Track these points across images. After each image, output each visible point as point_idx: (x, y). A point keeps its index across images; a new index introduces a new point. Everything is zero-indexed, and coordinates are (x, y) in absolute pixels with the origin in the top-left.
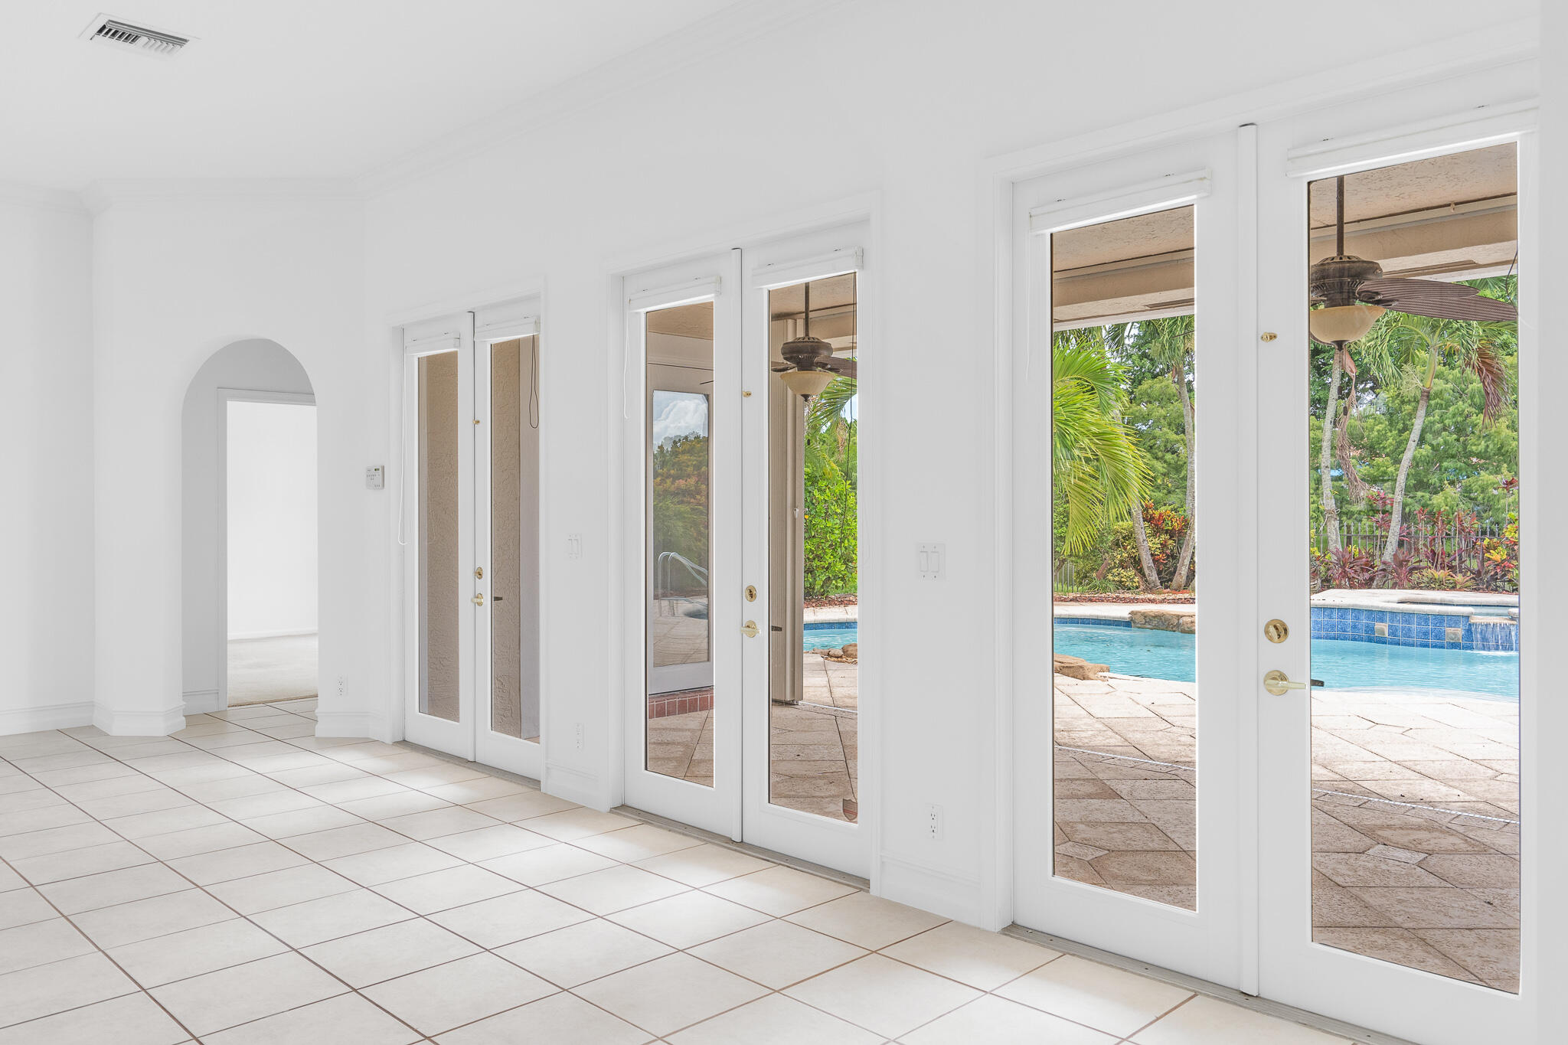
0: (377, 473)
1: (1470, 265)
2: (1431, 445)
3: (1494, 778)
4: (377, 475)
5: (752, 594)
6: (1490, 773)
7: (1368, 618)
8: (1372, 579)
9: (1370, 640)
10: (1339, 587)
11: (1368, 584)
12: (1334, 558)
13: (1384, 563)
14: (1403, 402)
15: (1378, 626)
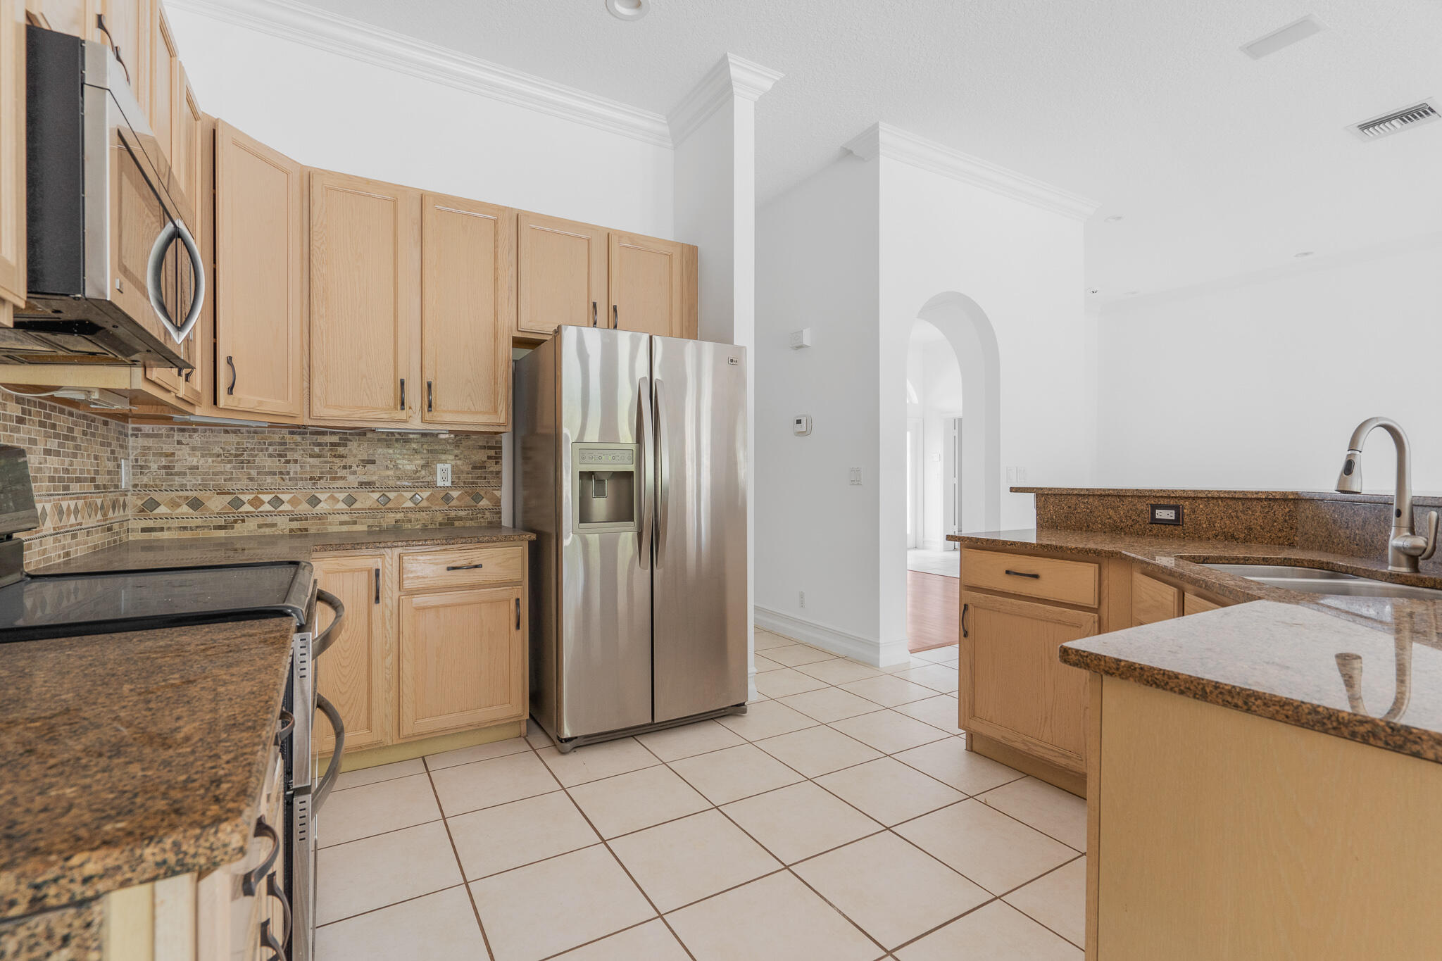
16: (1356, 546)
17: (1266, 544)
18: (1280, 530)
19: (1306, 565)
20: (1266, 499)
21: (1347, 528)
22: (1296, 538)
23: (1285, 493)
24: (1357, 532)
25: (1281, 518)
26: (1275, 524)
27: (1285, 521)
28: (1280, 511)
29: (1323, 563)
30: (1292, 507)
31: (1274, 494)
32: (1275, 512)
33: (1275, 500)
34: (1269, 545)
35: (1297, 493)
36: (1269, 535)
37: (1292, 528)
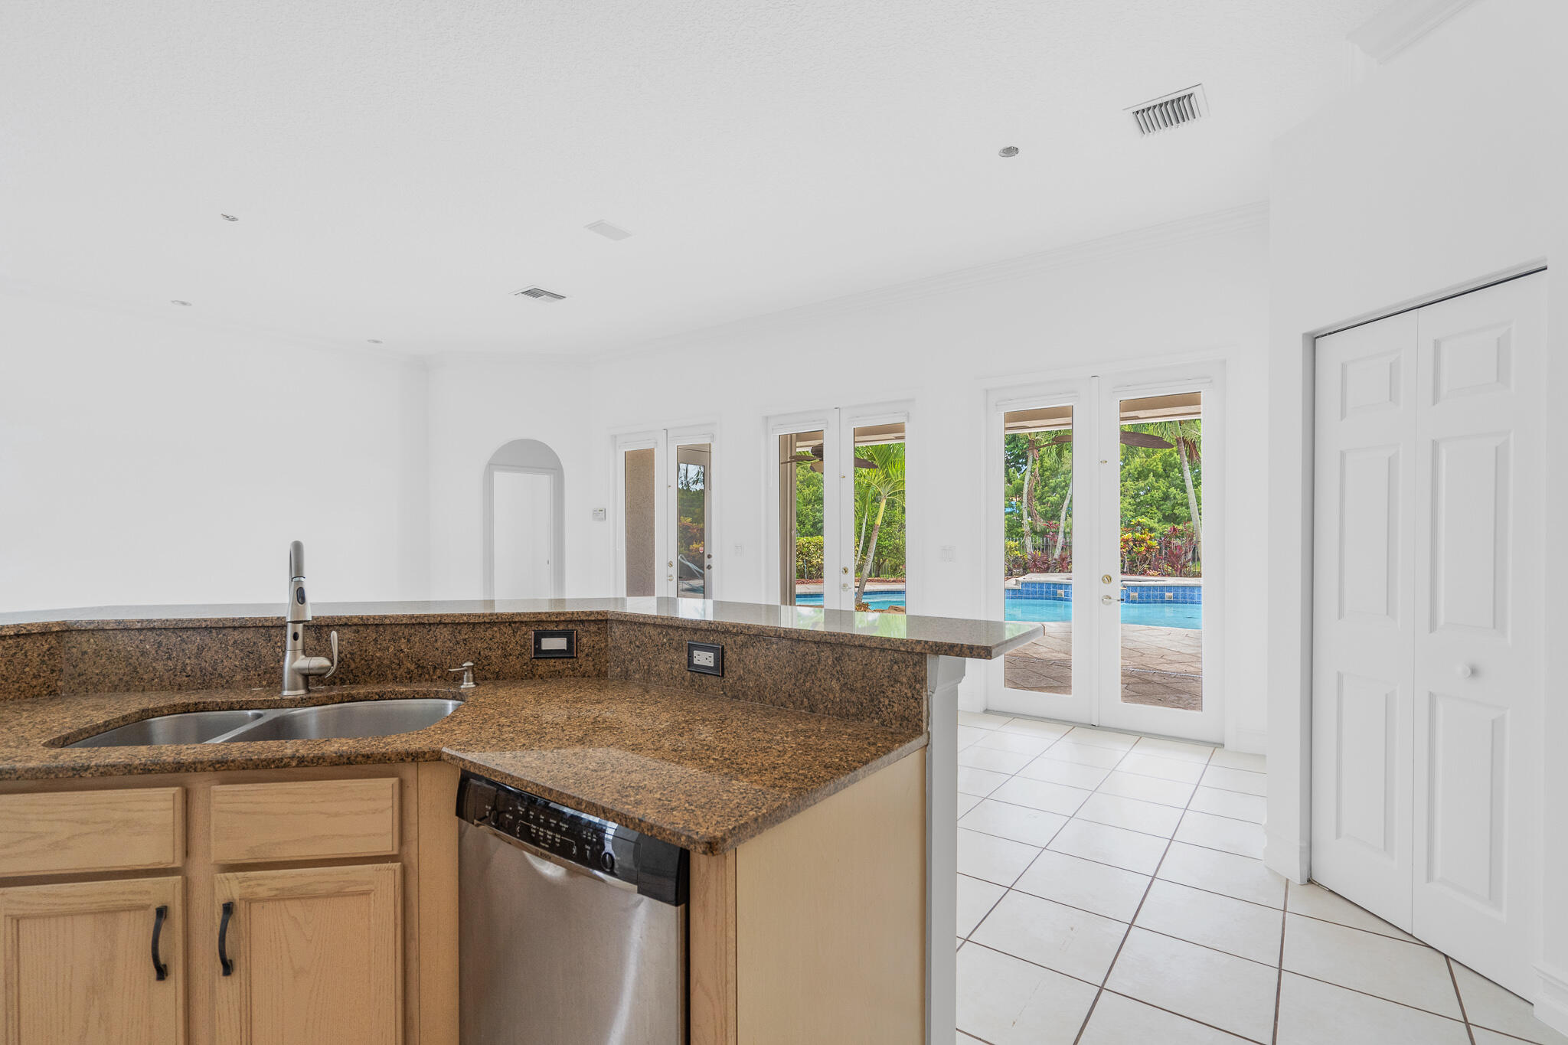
0: (601, 512)
1: (1137, 418)
2: (1059, 494)
3: (1142, 656)
4: (600, 514)
5: (846, 571)
6: (1139, 654)
7: (1053, 588)
8: (1048, 568)
9: (1055, 599)
10: (1033, 572)
11: (1046, 570)
12: (1030, 557)
13: (1055, 559)
14: (1044, 471)
15: (1059, 591)
16: (185, 678)
17: (12, 700)
18: (35, 677)
19: (166, 712)
20: (17, 635)
21: (169, 658)
22: (60, 683)
23: (46, 625)
24: (188, 661)
25: (36, 660)
26: (27, 669)
27: (43, 662)
28: (34, 650)
29: (189, 705)
30: (54, 642)
31: (29, 628)
32: (26, 653)
33: (29, 635)
34: (16, 701)
35: (64, 623)
36: (17, 686)
37: (53, 671)
